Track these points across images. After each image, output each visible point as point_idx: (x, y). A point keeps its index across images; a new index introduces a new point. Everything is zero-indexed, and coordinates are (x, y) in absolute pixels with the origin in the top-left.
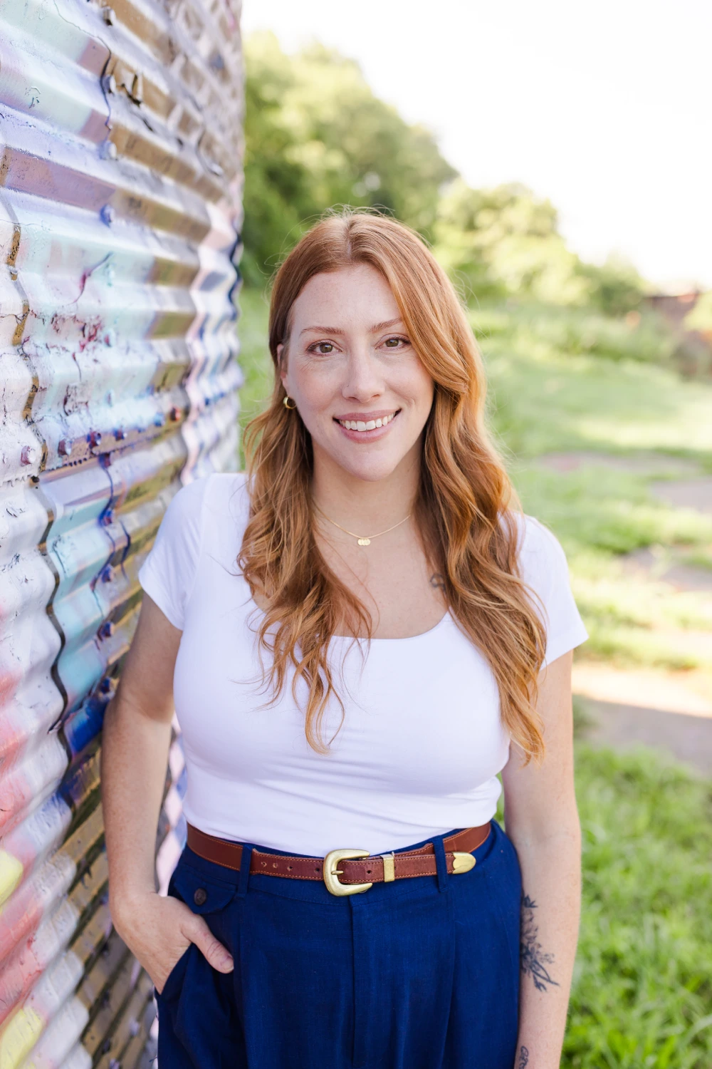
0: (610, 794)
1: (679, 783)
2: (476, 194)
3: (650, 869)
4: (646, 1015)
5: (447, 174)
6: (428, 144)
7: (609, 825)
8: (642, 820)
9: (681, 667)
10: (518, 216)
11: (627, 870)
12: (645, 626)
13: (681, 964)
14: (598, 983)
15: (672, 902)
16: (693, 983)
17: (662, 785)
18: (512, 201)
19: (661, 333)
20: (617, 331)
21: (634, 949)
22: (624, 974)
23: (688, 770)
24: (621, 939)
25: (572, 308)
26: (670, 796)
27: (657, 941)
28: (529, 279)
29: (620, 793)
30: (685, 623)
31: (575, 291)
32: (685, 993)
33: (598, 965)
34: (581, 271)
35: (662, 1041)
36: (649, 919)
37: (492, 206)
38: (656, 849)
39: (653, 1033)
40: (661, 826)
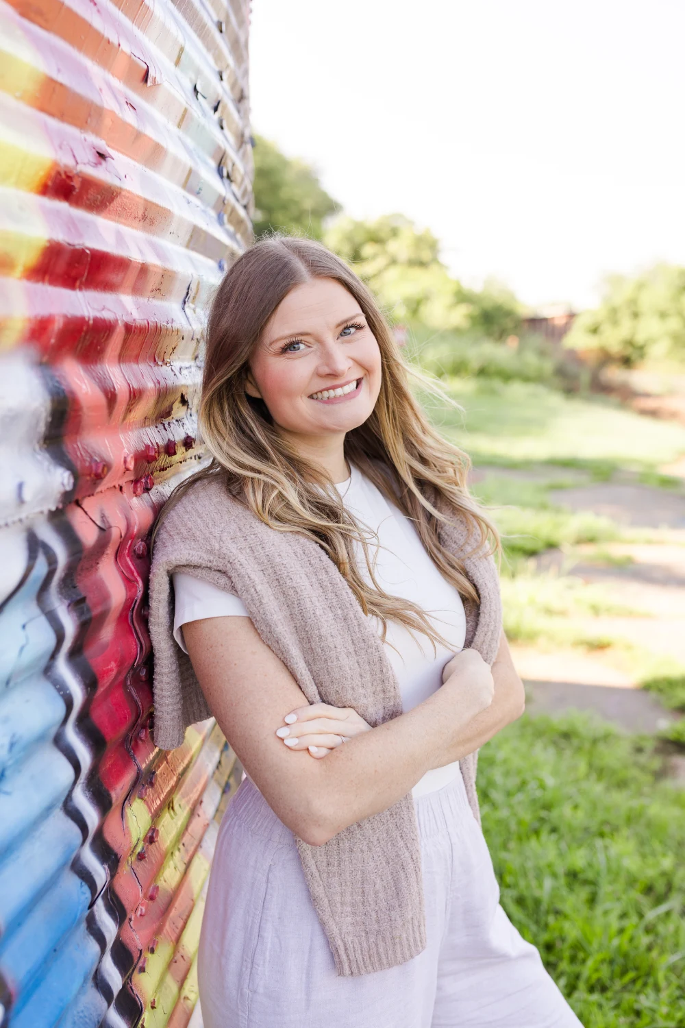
0: (551, 751)
1: (607, 738)
2: (359, 226)
3: (594, 806)
4: (606, 913)
5: (329, 208)
6: (308, 178)
7: (555, 773)
8: (583, 767)
9: (598, 647)
10: (400, 247)
11: (576, 807)
12: (563, 613)
13: (628, 872)
14: (564, 891)
15: (615, 829)
16: (639, 886)
17: (595, 741)
18: (395, 233)
19: (542, 353)
20: (503, 352)
21: (590, 865)
22: (586, 882)
23: (615, 727)
24: (579, 859)
25: (457, 331)
26: (601, 747)
27: (608, 859)
28: (415, 306)
29: (560, 751)
30: (596, 610)
31: (459, 316)
32: (636, 894)
33: (562, 881)
34: (462, 297)
35: (621, 931)
36: (599, 843)
37: (376, 239)
38: (597, 788)
39: (615, 924)
40: (600, 772)
